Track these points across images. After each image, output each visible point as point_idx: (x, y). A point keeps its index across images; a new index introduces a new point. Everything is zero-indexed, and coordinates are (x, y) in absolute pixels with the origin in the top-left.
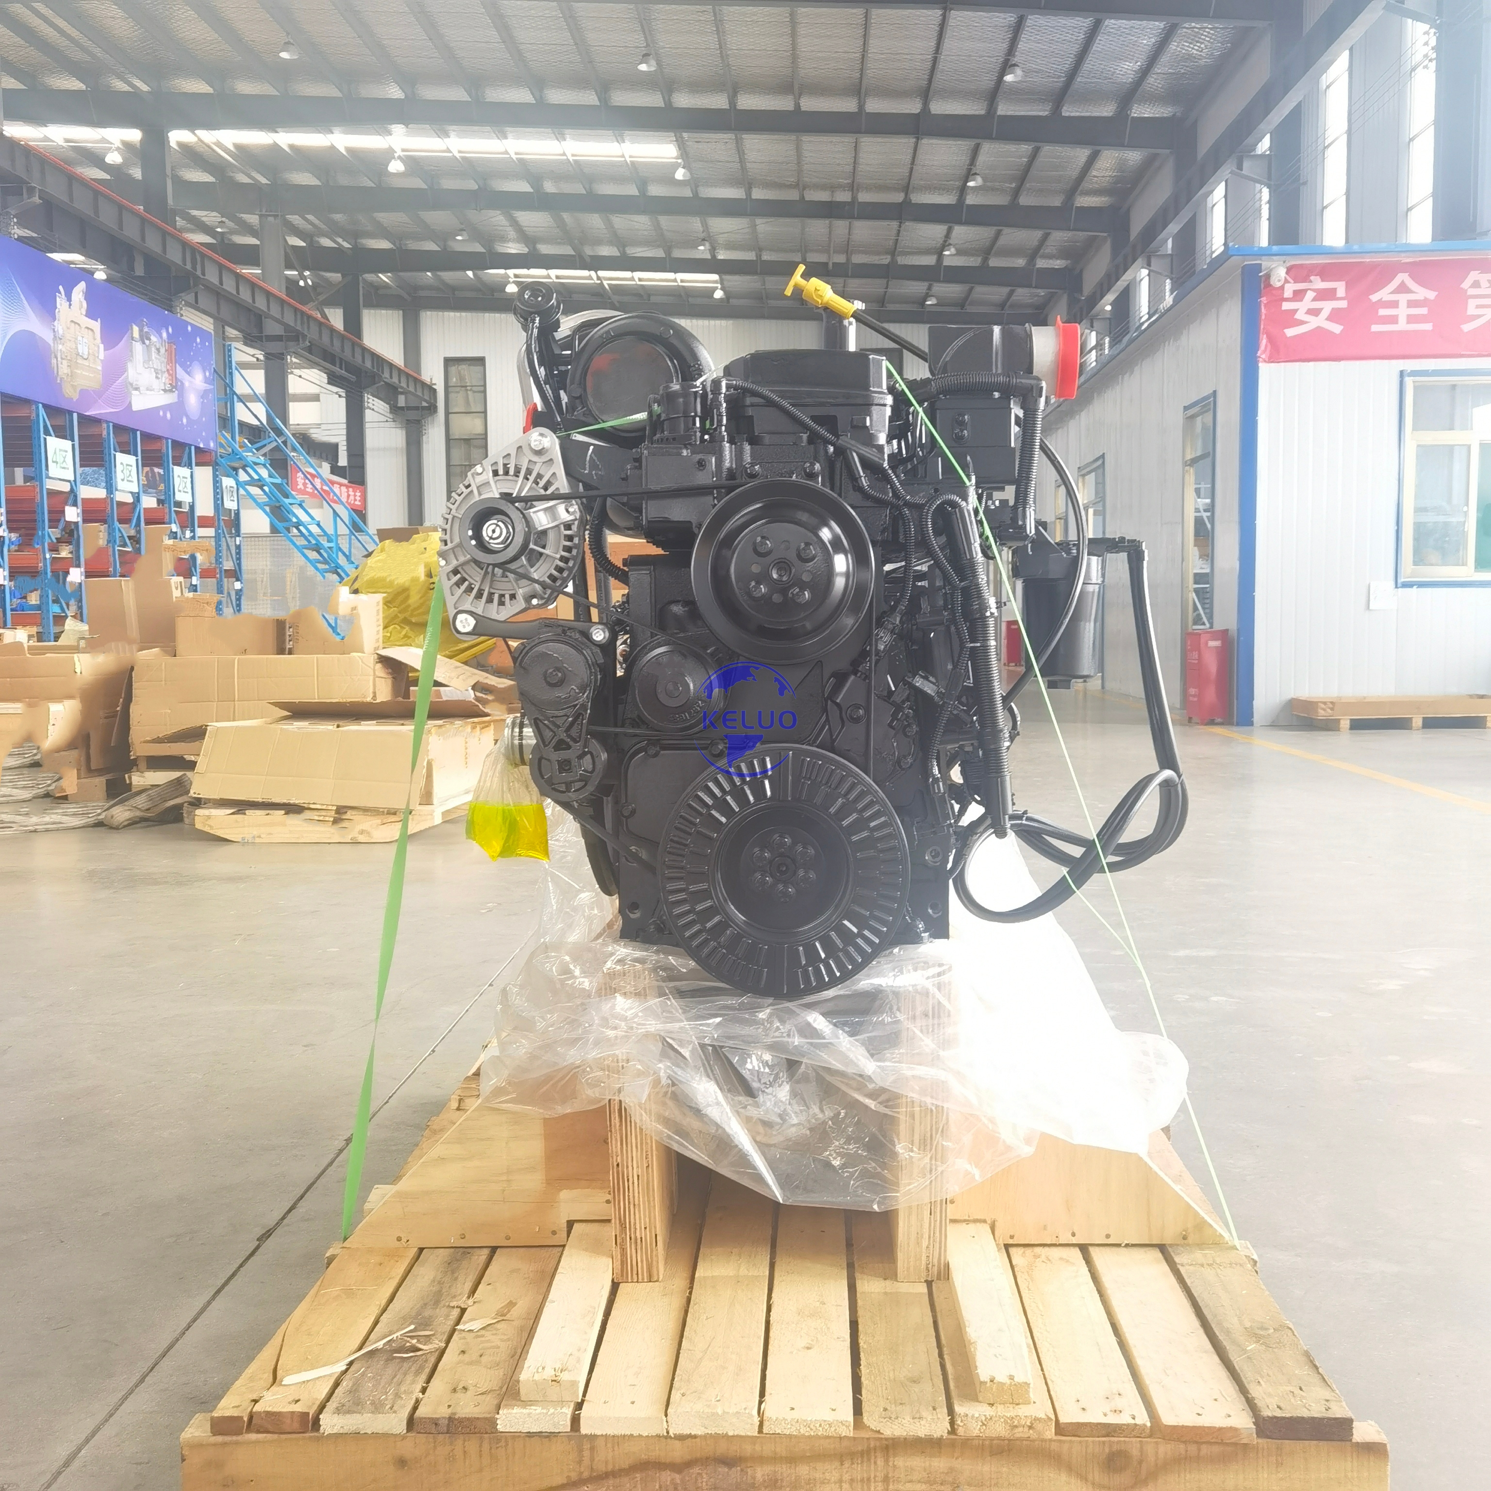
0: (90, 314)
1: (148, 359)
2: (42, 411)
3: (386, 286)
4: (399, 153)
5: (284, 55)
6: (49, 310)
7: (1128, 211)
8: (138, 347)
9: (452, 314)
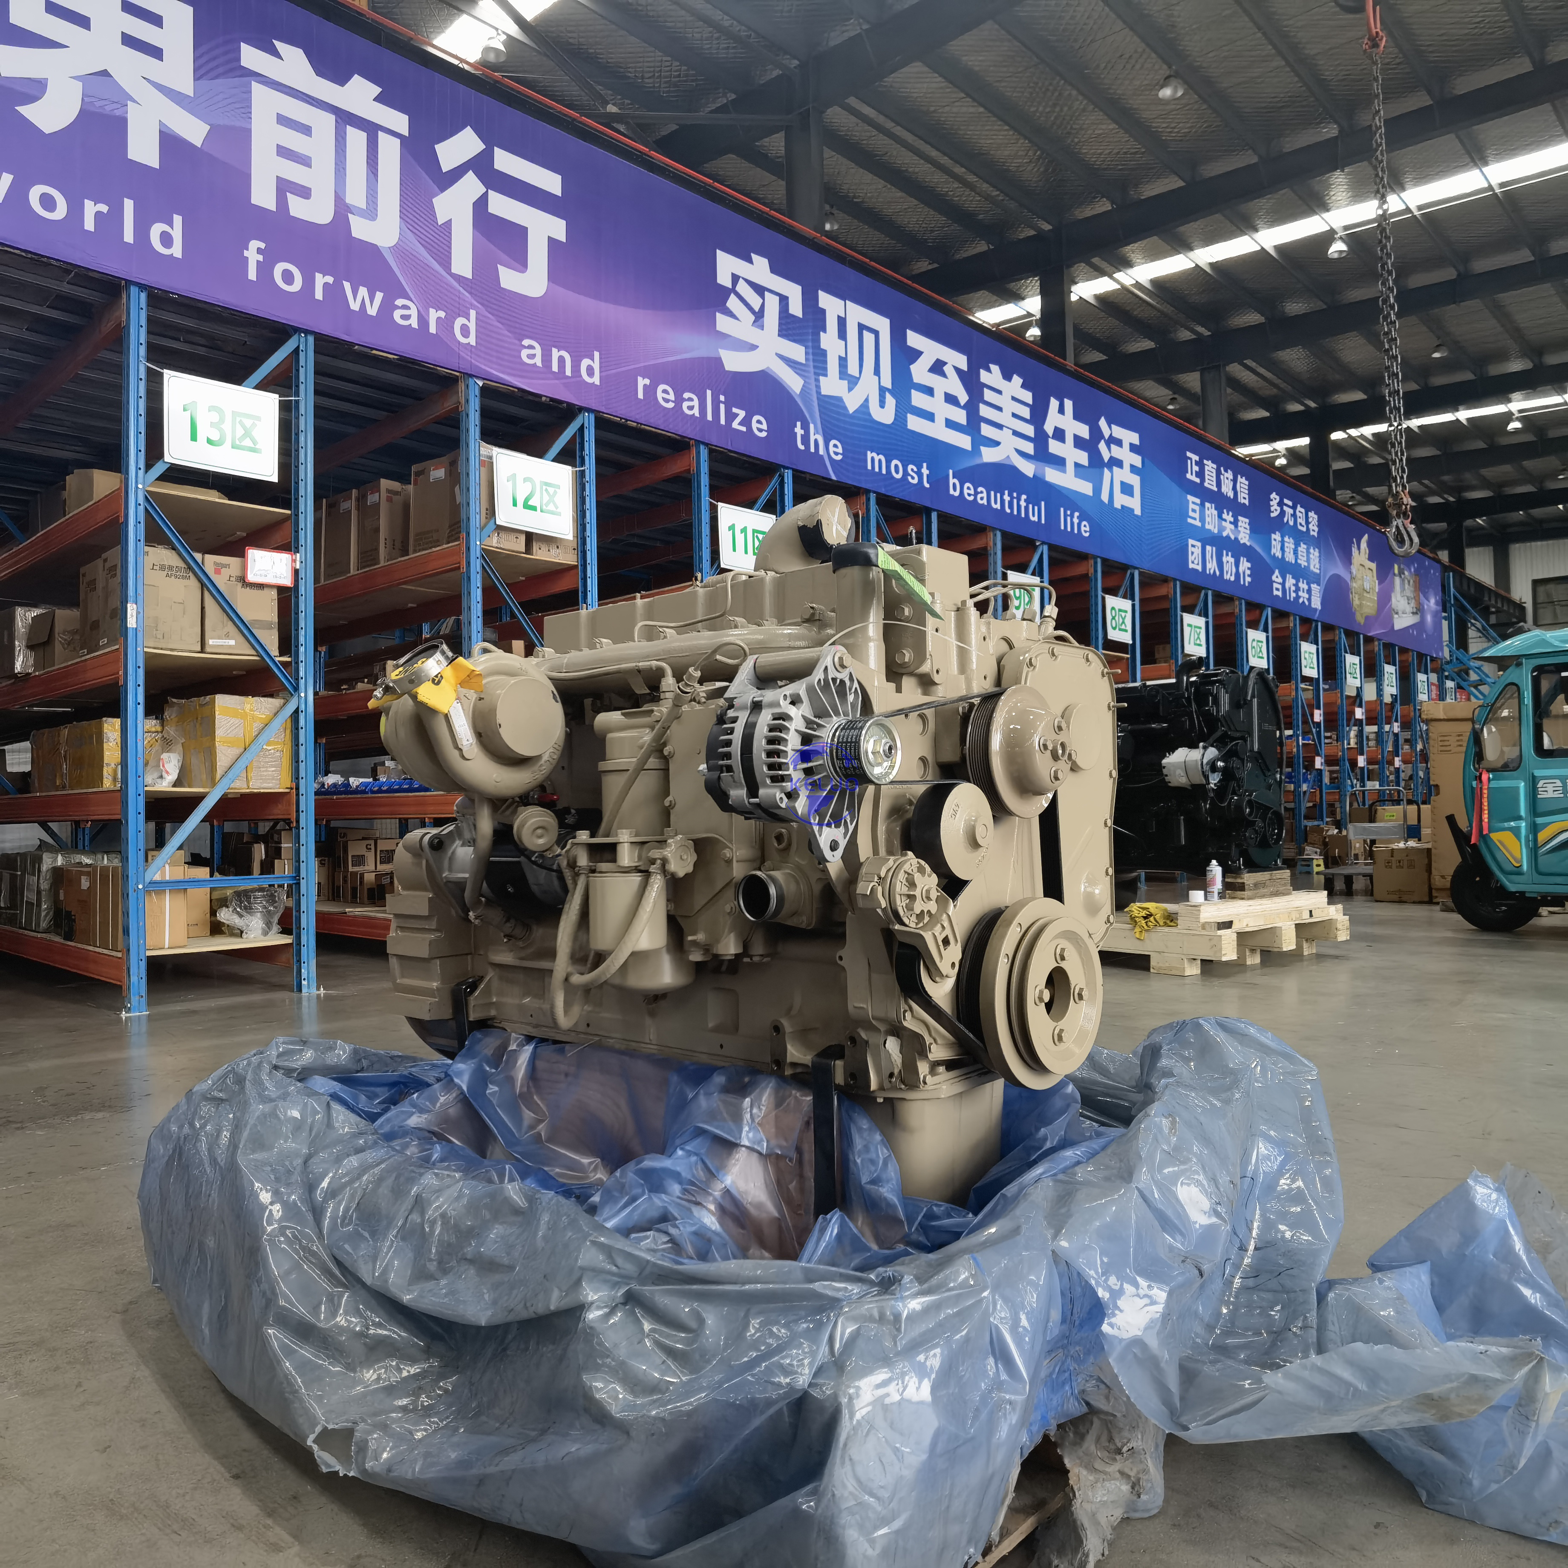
0: (1371, 559)
1: (1403, 589)
2: (1343, 636)
3: (1480, 527)
4: (1518, 414)
5: (1436, 355)
6: (1347, 559)
8: (1397, 580)
9: (1539, 543)
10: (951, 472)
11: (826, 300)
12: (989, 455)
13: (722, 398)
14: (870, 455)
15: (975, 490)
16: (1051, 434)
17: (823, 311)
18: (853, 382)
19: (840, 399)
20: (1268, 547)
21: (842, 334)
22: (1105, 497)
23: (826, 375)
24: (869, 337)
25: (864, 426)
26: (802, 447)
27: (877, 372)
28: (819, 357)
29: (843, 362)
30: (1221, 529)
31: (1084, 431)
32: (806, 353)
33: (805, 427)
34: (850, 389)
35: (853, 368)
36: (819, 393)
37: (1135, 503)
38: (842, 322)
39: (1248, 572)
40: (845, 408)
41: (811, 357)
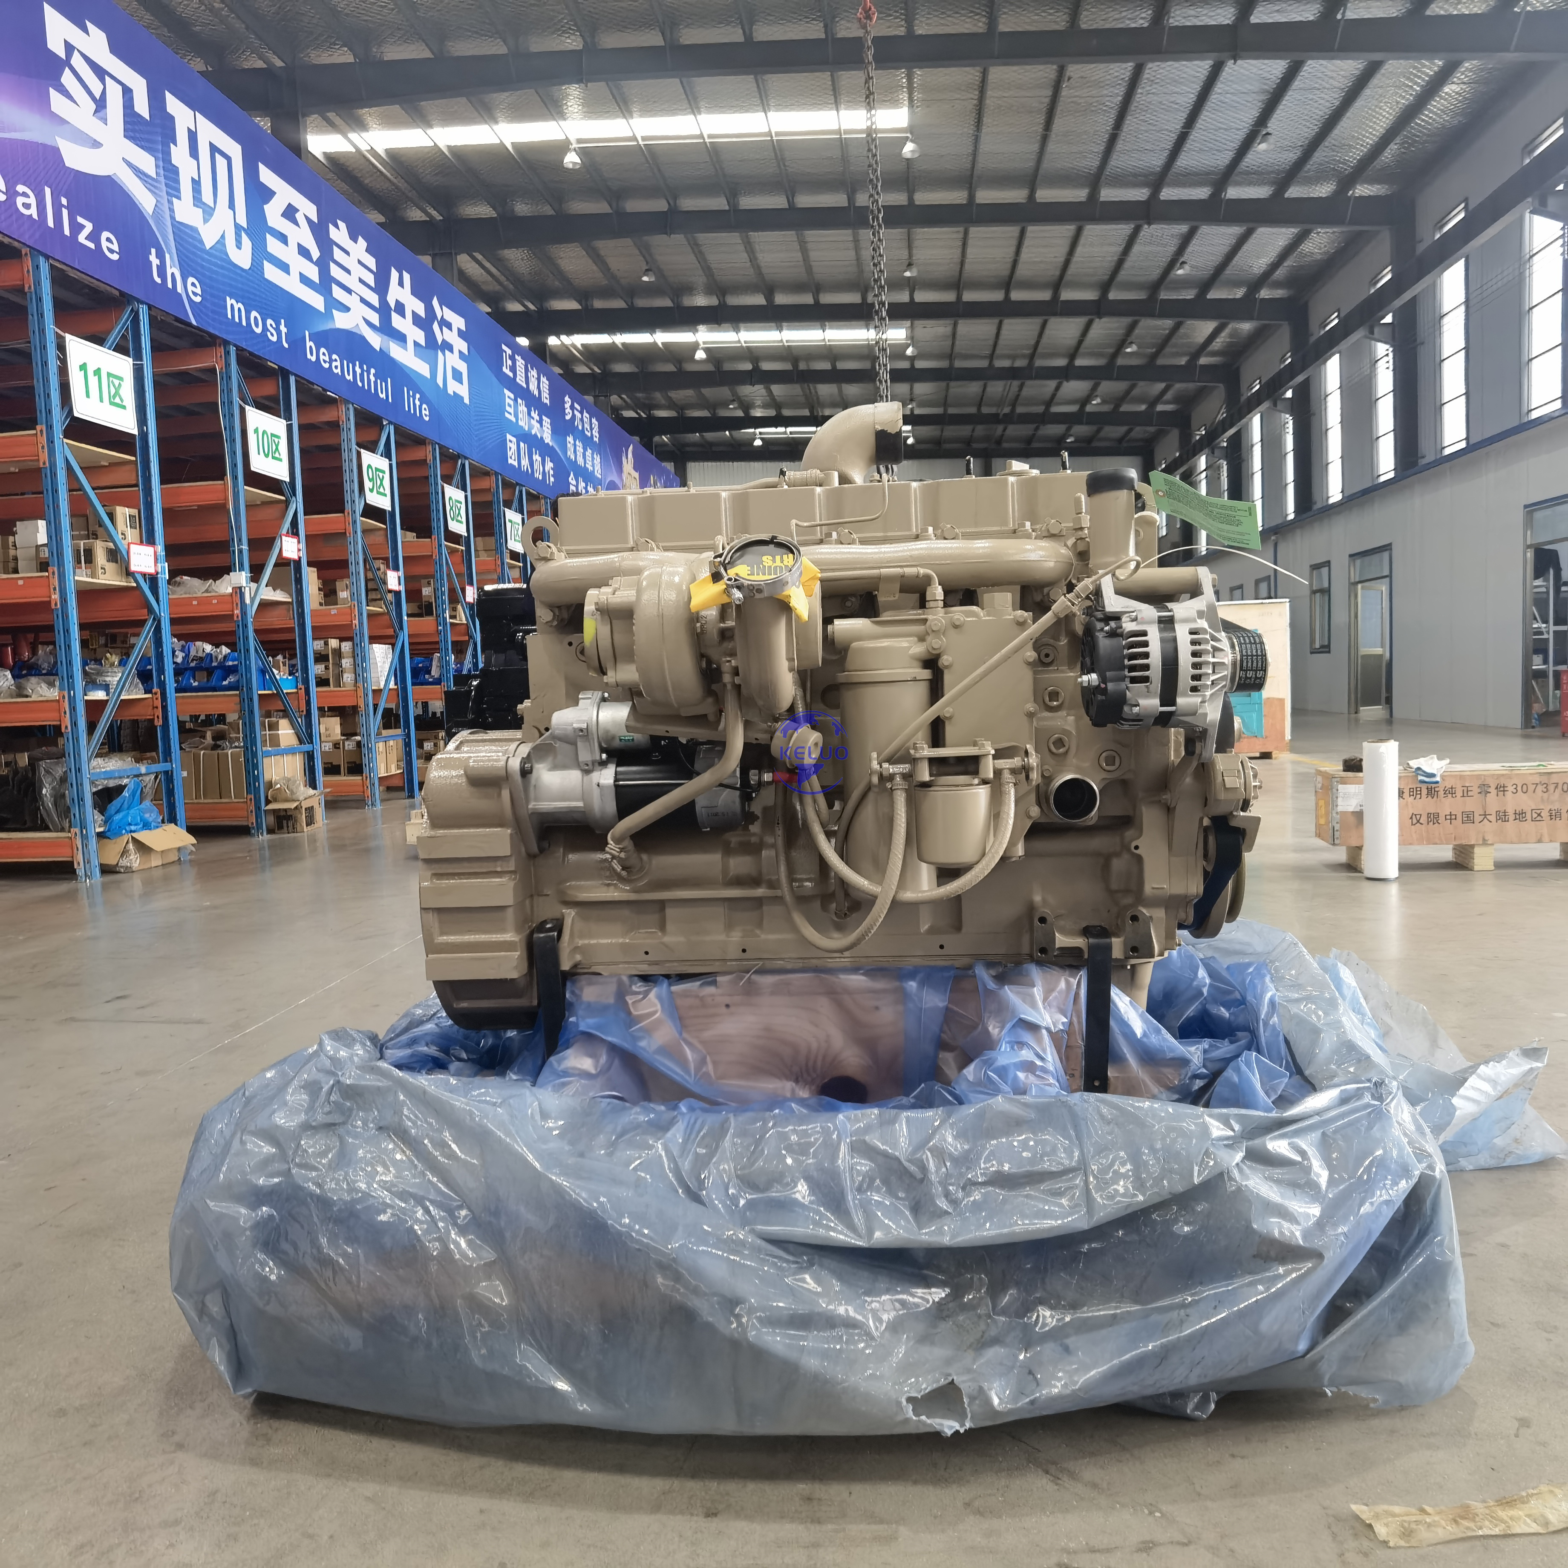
0: (635, 469)
3: (665, 444)
4: (702, 346)
6: (619, 467)
7: (1238, 369)
9: (710, 464)
10: (307, 333)
11: (173, 105)
12: (341, 321)
13: (64, 201)
14: (230, 301)
15: (330, 358)
16: (393, 306)
17: (172, 119)
18: (208, 212)
19: (195, 230)
20: (565, 449)
21: (194, 152)
22: (440, 381)
23: (179, 198)
24: (221, 162)
25: (222, 267)
26: (158, 280)
27: (232, 205)
28: (171, 173)
29: (196, 184)
30: (531, 427)
31: (420, 308)
32: (157, 166)
33: (160, 255)
34: (206, 221)
35: (207, 196)
36: (173, 218)
37: (463, 390)
38: (193, 136)
39: (552, 472)
40: (202, 242)
41: (162, 172)
